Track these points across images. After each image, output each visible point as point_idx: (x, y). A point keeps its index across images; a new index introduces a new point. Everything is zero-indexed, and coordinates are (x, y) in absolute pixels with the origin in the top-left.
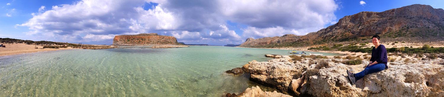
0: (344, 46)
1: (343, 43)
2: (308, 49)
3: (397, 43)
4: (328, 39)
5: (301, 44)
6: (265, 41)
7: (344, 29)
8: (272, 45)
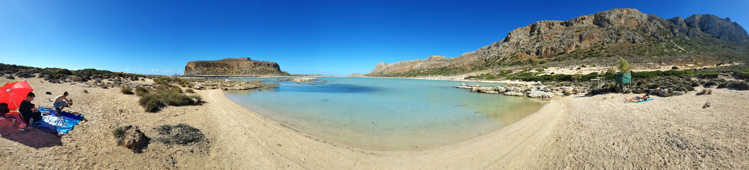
0: (514, 73)
1: (513, 68)
2: (465, 79)
3: (585, 67)
4: (492, 62)
5: (454, 71)
6: (403, 67)
7: (516, 46)
8: (413, 72)
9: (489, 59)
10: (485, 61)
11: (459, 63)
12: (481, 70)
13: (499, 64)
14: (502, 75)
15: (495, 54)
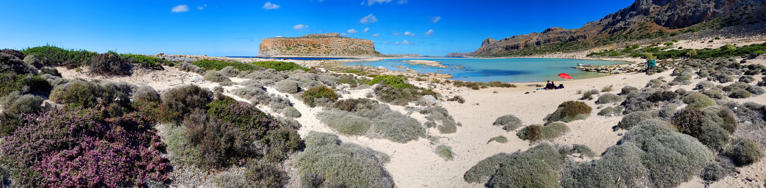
0: (640, 48)
1: (640, 42)
2: (588, 56)
3: (718, 39)
4: (618, 35)
5: (575, 46)
6: (516, 44)
7: (645, 14)
8: (528, 49)
9: (614, 30)
10: (609, 33)
11: (581, 36)
12: (604, 44)
13: (626, 37)
14: (627, 50)
15: (621, 24)
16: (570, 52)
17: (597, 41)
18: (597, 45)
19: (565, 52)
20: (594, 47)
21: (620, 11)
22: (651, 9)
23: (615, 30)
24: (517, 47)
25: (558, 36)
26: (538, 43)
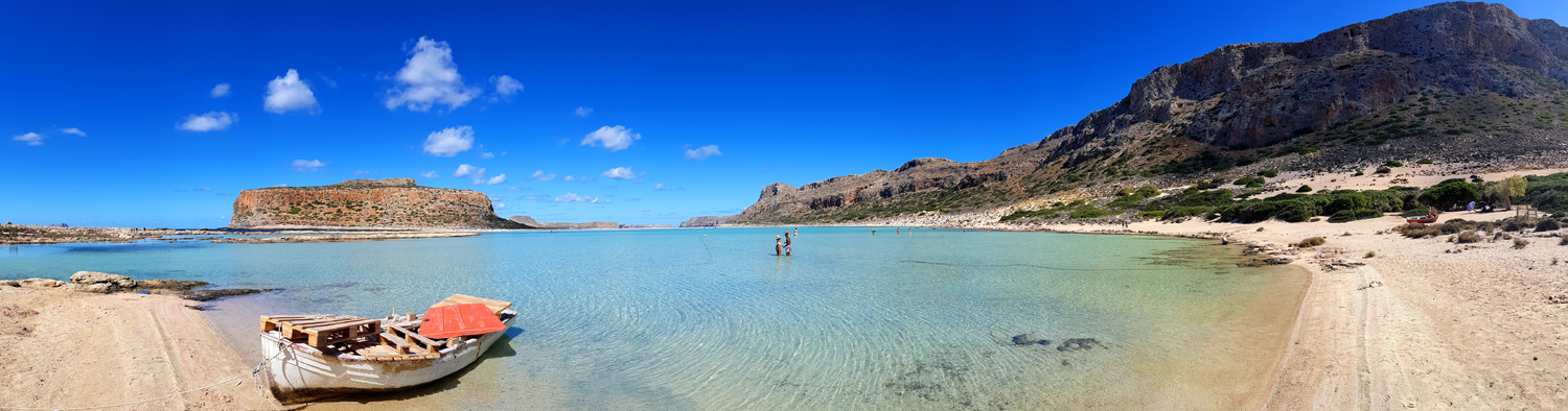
1: (1157, 181)
2: (1002, 220)
4: (1090, 167)
5: (974, 199)
6: (834, 194)
7: (1156, 121)
8: (863, 207)
9: (1078, 158)
10: (1066, 165)
11: (991, 175)
12: (1053, 191)
14: (1121, 204)
15: (1097, 144)
16: (959, 212)
17: (1032, 185)
18: (1031, 193)
19: (947, 212)
20: (1026, 199)
21: (1092, 115)
22: (1174, 107)
23: (1081, 159)
24: (836, 202)
25: (935, 176)
26: (886, 193)
